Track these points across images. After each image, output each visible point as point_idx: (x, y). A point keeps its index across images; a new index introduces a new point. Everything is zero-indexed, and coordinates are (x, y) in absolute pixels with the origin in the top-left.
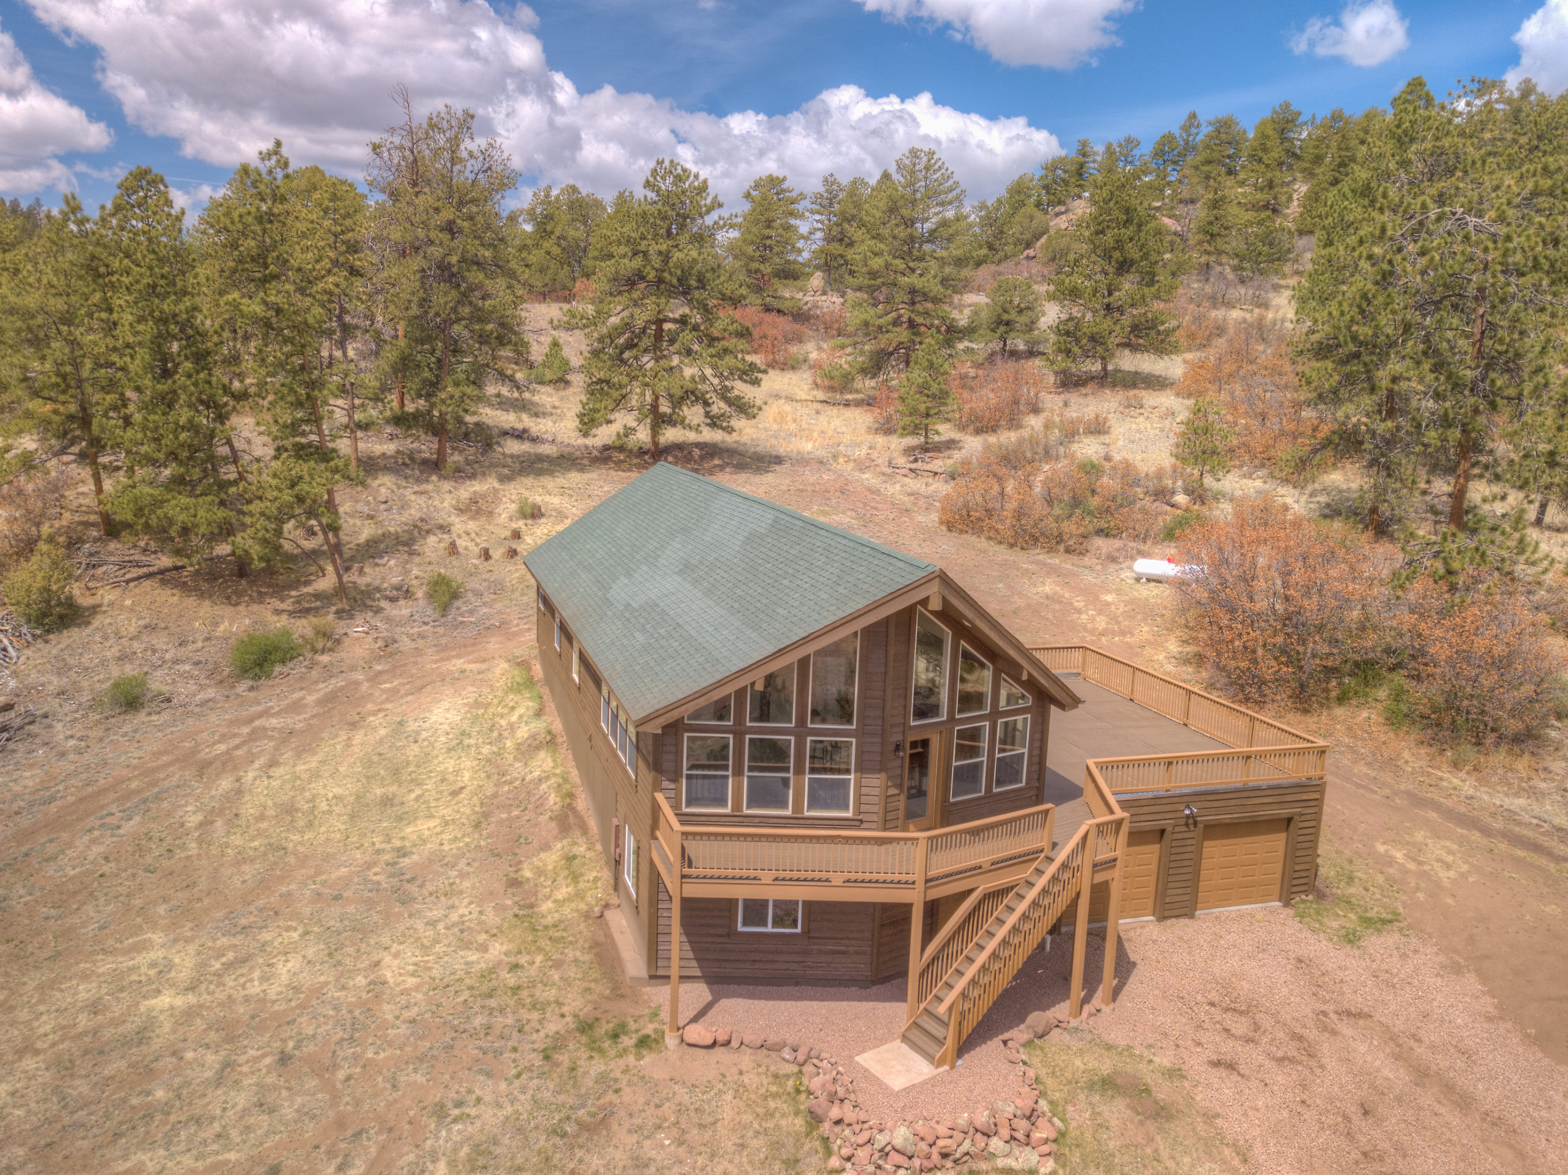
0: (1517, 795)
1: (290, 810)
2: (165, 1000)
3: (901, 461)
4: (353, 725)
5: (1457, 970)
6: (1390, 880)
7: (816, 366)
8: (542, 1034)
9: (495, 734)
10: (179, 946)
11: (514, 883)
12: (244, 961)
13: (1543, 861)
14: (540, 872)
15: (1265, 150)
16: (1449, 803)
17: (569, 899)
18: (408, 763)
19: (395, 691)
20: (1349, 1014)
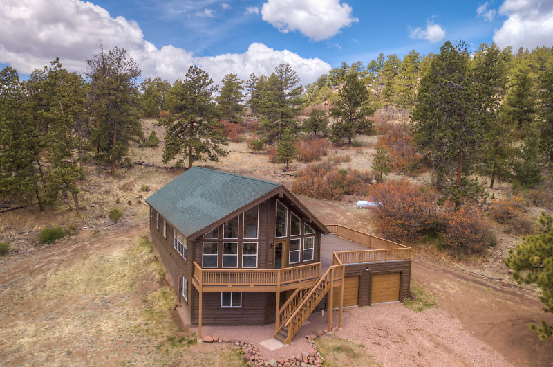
0: (478, 269)
1: (64, 284)
2: (26, 339)
3: (279, 172)
4: (85, 258)
5: (453, 317)
6: (434, 294)
7: (249, 141)
8: (156, 342)
9: (136, 259)
10: (29, 324)
11: (145, 301)
12: (52, 328)
13: (483, 287)
14: (154, 298)
15: (407, 66)
16: (456, 272)
17: (164, 305)
18: (106, 269)
19: (99, 247)
20: (417, 330)
